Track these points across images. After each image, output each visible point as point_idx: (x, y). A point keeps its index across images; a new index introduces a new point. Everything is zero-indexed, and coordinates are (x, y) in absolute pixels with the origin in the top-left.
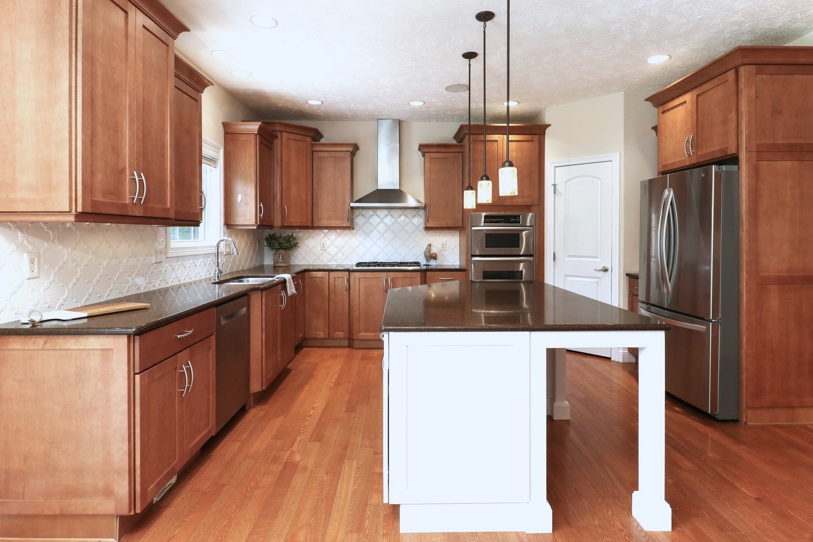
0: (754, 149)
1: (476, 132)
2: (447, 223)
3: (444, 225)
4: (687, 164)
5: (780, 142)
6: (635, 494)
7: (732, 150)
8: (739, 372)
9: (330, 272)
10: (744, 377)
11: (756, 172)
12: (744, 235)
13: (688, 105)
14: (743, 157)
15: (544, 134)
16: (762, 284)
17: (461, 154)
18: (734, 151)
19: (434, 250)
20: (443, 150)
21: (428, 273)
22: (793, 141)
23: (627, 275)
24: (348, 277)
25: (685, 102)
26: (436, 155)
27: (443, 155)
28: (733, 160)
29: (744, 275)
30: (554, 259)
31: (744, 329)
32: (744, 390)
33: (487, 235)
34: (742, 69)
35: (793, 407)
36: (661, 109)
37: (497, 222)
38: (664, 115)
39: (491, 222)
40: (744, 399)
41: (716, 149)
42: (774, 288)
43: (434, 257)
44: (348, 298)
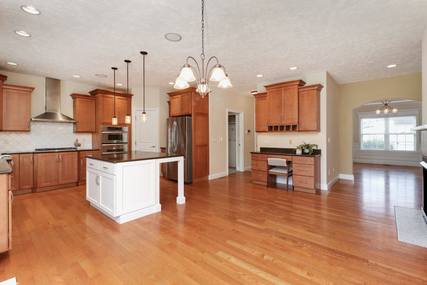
0: (195, 113)
1: (104, 93)
2: (88, 130)
3: (86, 130)
4: (179, 115)
5: (200, 112)
6: (177, 198)
7: (190, 113)
8: (192, 170)
9: (20, 155)
10: (193, 171)
11: (195, 119)
12: (193, 135)
13: (179, 98)
14: (193, 115)
15: (131, 98)
16: (196, 146)
17: (95, 100)
18: (191, 113)
19: (79, 142)
20: (86, 98)
21: (81, 152)
22: (202, 112)
23: (161, 148)
24: (33, 157)
25: (178, 97)
26: (82, 99)
27: (86, 100)
28: (190, 115)
29: (193, 145)
30: (135, 144)
31: (193, 158)
32: (193, 174)
33: (109, 135)
34: (192, 92)
35: (202, 177)
36: (171, 97)
37: (113, 130)
38: (172, 99)
39: (111, 130)
40: (193, 177)
41: (186, 112)
42: (199, 148)
43: (79, 145)
44: (33, 167)
